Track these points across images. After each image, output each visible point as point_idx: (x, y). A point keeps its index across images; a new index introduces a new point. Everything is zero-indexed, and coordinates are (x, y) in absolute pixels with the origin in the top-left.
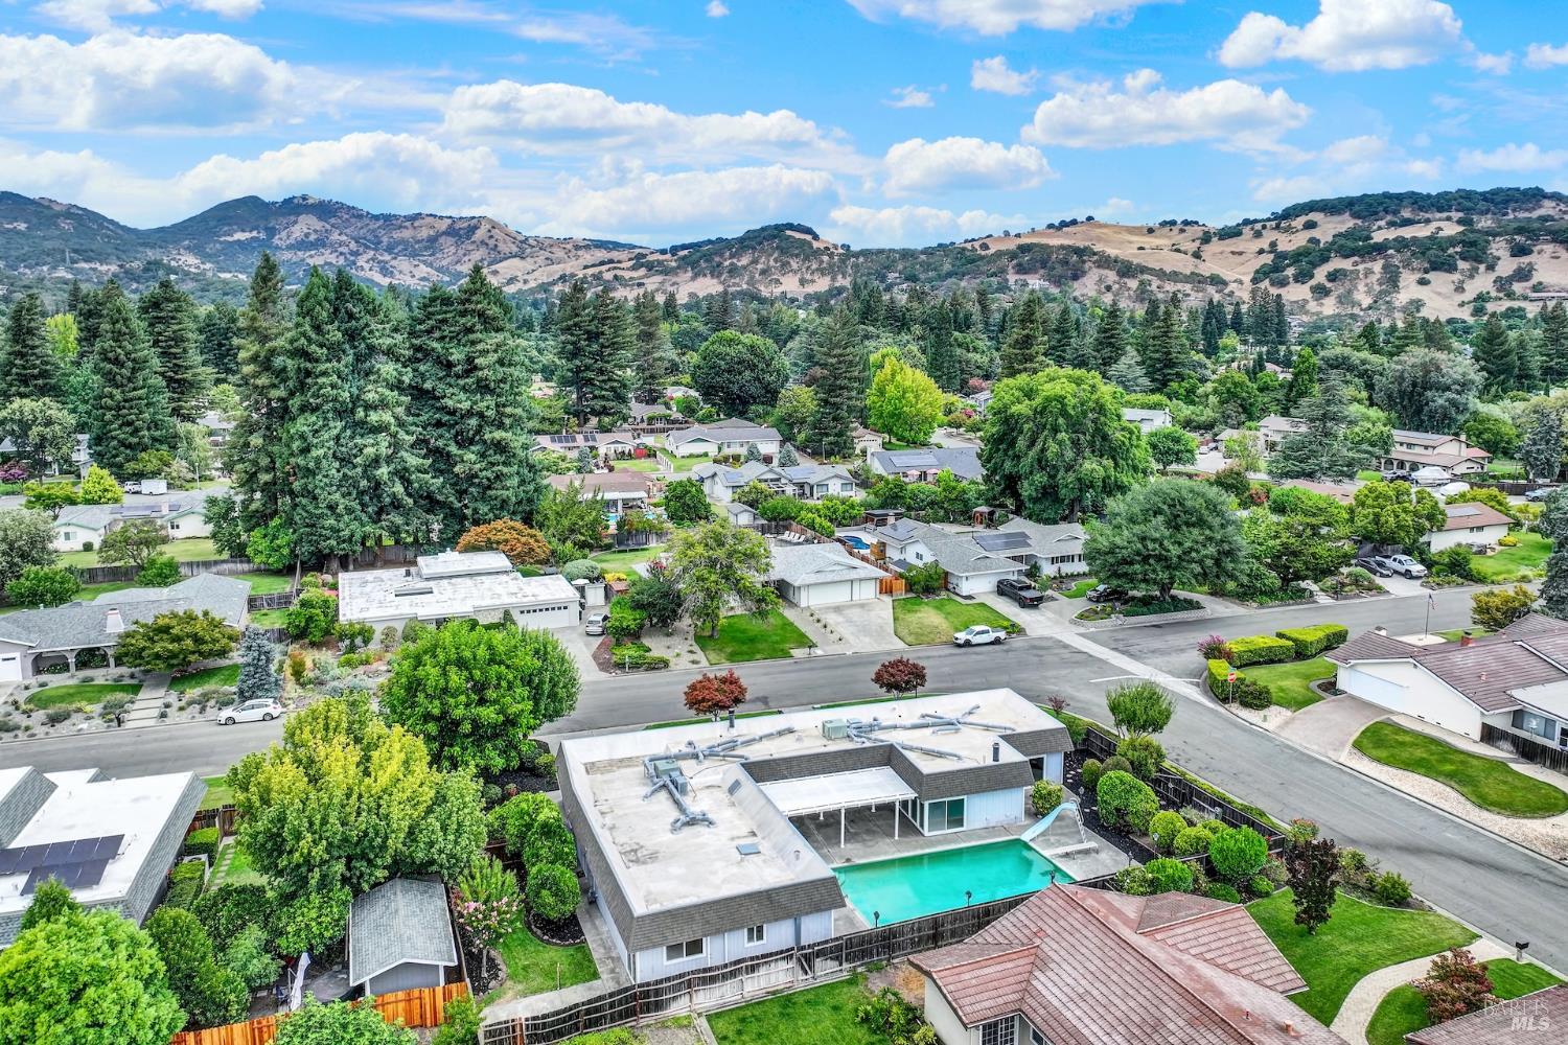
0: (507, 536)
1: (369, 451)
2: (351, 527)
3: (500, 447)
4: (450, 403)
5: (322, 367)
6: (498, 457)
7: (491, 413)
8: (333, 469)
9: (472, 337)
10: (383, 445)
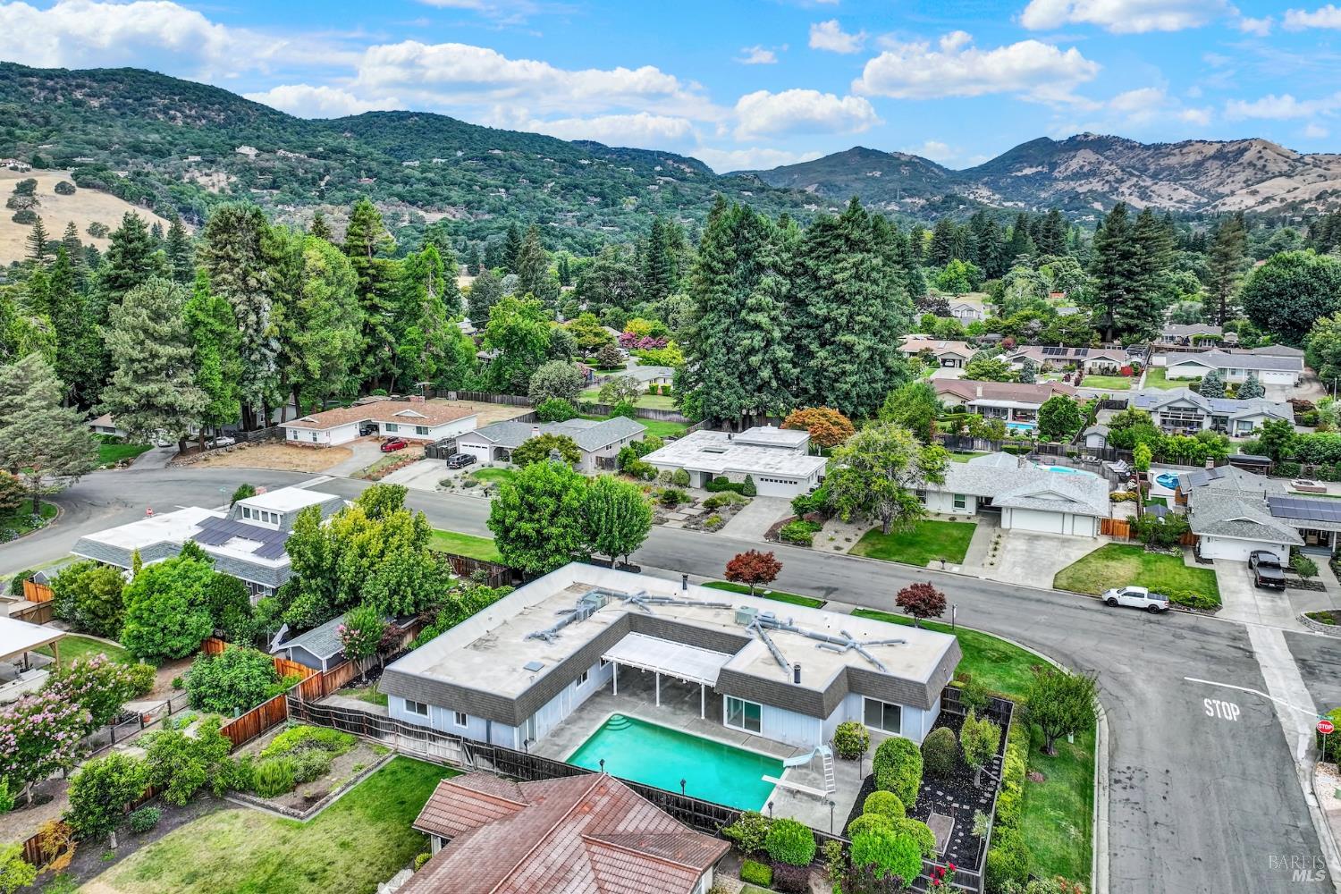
0: (815, 421)
1: (747, 342)
2: (729, 398)
3: (848, 348)
4: (812, 309)
5: (718, 278)
6: (844, 356)
7: (843, 320)
8: (721, 355)
9: (839, 256)
10: (758, 340)
